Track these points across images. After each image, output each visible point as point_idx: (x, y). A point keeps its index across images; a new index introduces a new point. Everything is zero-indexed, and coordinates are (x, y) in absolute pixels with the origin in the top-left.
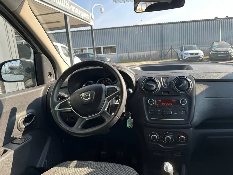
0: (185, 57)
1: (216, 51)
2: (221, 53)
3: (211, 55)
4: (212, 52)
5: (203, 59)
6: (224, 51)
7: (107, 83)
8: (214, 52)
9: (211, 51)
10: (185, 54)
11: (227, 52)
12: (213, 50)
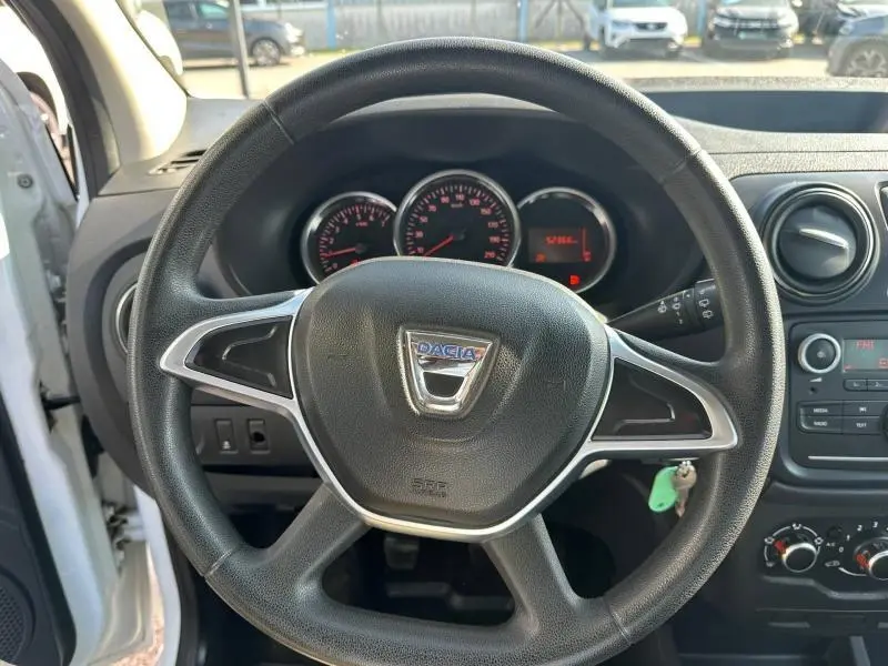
0: (614, 37)
1: (733, 18)
2: (754, 25)
3: (711, 35)
4: (717, 21)
5: (680, 48)
6: (762, 20)
7: (466, 202)
8: (727, 23)
9: (713, 17)
10: (617, 24)
11: (774, 25)
12: (722, 10)
